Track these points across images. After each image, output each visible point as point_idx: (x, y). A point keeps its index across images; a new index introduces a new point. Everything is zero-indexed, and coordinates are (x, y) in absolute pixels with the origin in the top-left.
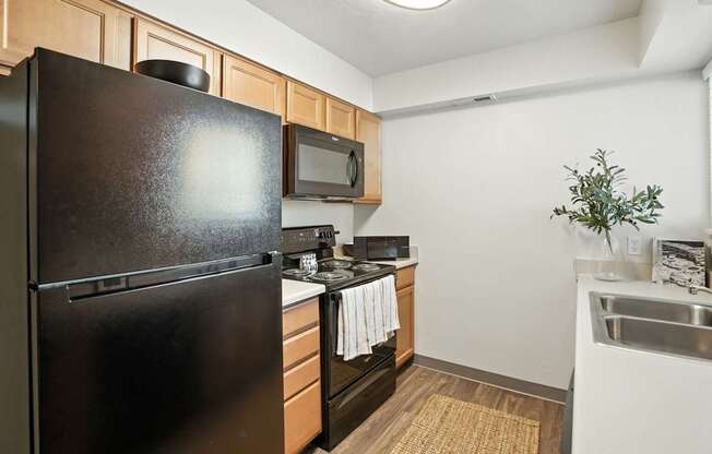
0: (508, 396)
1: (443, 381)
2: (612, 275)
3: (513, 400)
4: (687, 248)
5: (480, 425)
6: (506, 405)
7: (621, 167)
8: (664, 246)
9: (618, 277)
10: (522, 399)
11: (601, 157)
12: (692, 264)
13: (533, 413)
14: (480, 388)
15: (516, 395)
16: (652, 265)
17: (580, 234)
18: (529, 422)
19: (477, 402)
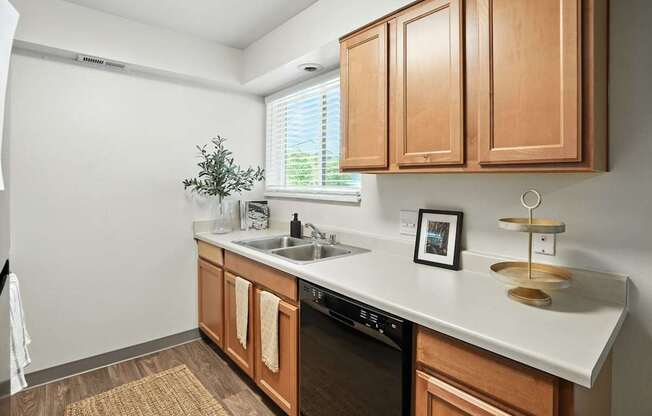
0: (141, 362)
1: (62, 389)
2: (221, 229)
3: (149, 362)
4: (259, 205)
5: (143, 398)
6: (147, 369)
7: (230, 151)
8: (250, 206)
9: (226, 231)
10: (155, 358)
11: (218, 142)
12: (262, 215)
13: (173, 361)
14: (110, 371)
15: (147, 357)
16: (240, 219)
17: (197, 201)
18: (177, 369)
19: (120, 383)
